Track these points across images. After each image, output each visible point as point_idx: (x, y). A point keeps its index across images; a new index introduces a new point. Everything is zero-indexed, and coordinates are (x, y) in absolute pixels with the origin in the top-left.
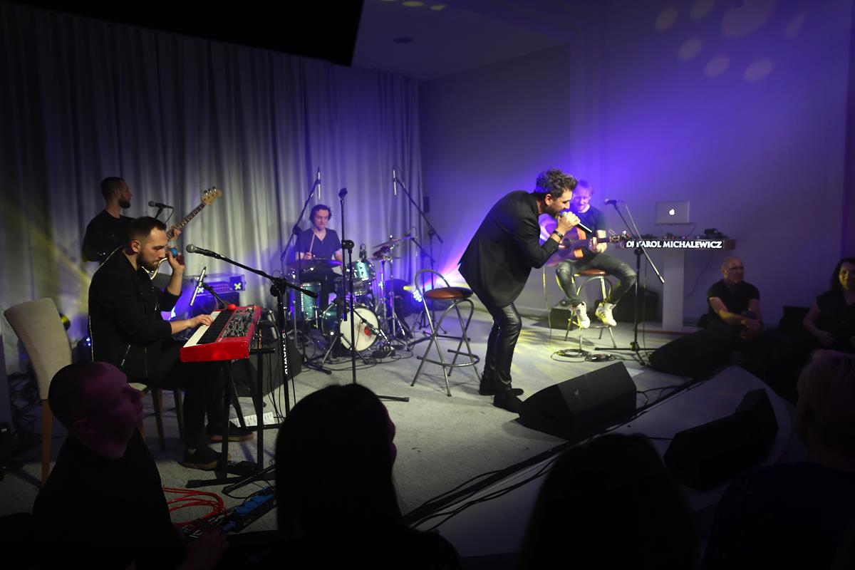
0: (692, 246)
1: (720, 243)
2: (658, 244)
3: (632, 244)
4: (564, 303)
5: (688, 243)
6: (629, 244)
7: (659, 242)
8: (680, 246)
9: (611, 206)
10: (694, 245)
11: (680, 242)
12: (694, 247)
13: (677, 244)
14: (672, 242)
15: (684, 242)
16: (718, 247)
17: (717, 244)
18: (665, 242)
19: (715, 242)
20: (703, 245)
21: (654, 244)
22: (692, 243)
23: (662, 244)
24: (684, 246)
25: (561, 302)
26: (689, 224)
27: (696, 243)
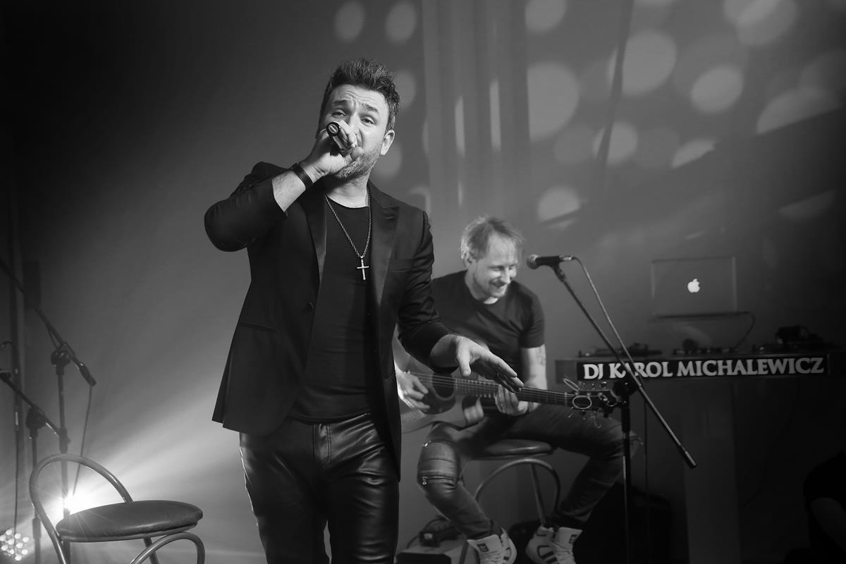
0: (750, 372)
1: (819, 360)
2: (663, 369)
3: (599, 370)
4: (429, 536)
5: (739, 363)
6: (591, 371)
7: (665, 364)
8: (721, 373)
9: (547, 271)
10: (755, 367)
11: (720, 362)
12: (755, 373)
13: (711, 368)
14: (698, 363)
15: (729, 362)
16: (815, 370)
17: (811, 365)
18: (681, 364)
19: (807, 360)
20: (777, 366)
21: (654, 370)
22: (750, 362)
23: (673, 368)
24: (730, 373)
25: (422, 534)
26: (737, 314)
27: (760, 362)
